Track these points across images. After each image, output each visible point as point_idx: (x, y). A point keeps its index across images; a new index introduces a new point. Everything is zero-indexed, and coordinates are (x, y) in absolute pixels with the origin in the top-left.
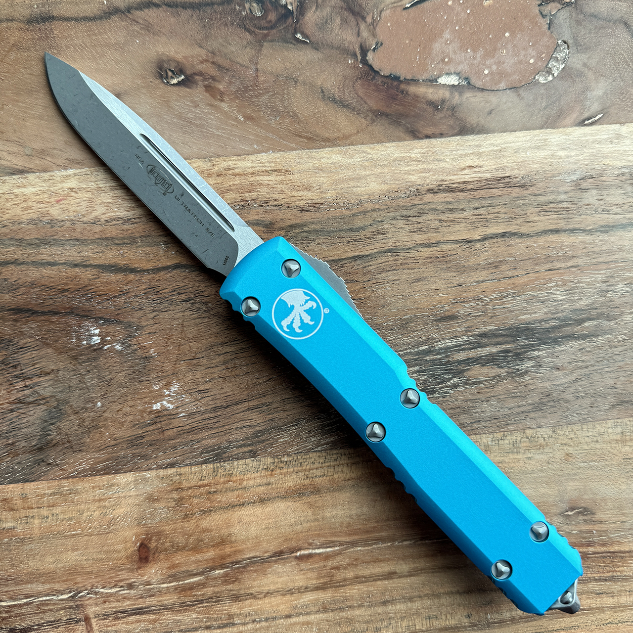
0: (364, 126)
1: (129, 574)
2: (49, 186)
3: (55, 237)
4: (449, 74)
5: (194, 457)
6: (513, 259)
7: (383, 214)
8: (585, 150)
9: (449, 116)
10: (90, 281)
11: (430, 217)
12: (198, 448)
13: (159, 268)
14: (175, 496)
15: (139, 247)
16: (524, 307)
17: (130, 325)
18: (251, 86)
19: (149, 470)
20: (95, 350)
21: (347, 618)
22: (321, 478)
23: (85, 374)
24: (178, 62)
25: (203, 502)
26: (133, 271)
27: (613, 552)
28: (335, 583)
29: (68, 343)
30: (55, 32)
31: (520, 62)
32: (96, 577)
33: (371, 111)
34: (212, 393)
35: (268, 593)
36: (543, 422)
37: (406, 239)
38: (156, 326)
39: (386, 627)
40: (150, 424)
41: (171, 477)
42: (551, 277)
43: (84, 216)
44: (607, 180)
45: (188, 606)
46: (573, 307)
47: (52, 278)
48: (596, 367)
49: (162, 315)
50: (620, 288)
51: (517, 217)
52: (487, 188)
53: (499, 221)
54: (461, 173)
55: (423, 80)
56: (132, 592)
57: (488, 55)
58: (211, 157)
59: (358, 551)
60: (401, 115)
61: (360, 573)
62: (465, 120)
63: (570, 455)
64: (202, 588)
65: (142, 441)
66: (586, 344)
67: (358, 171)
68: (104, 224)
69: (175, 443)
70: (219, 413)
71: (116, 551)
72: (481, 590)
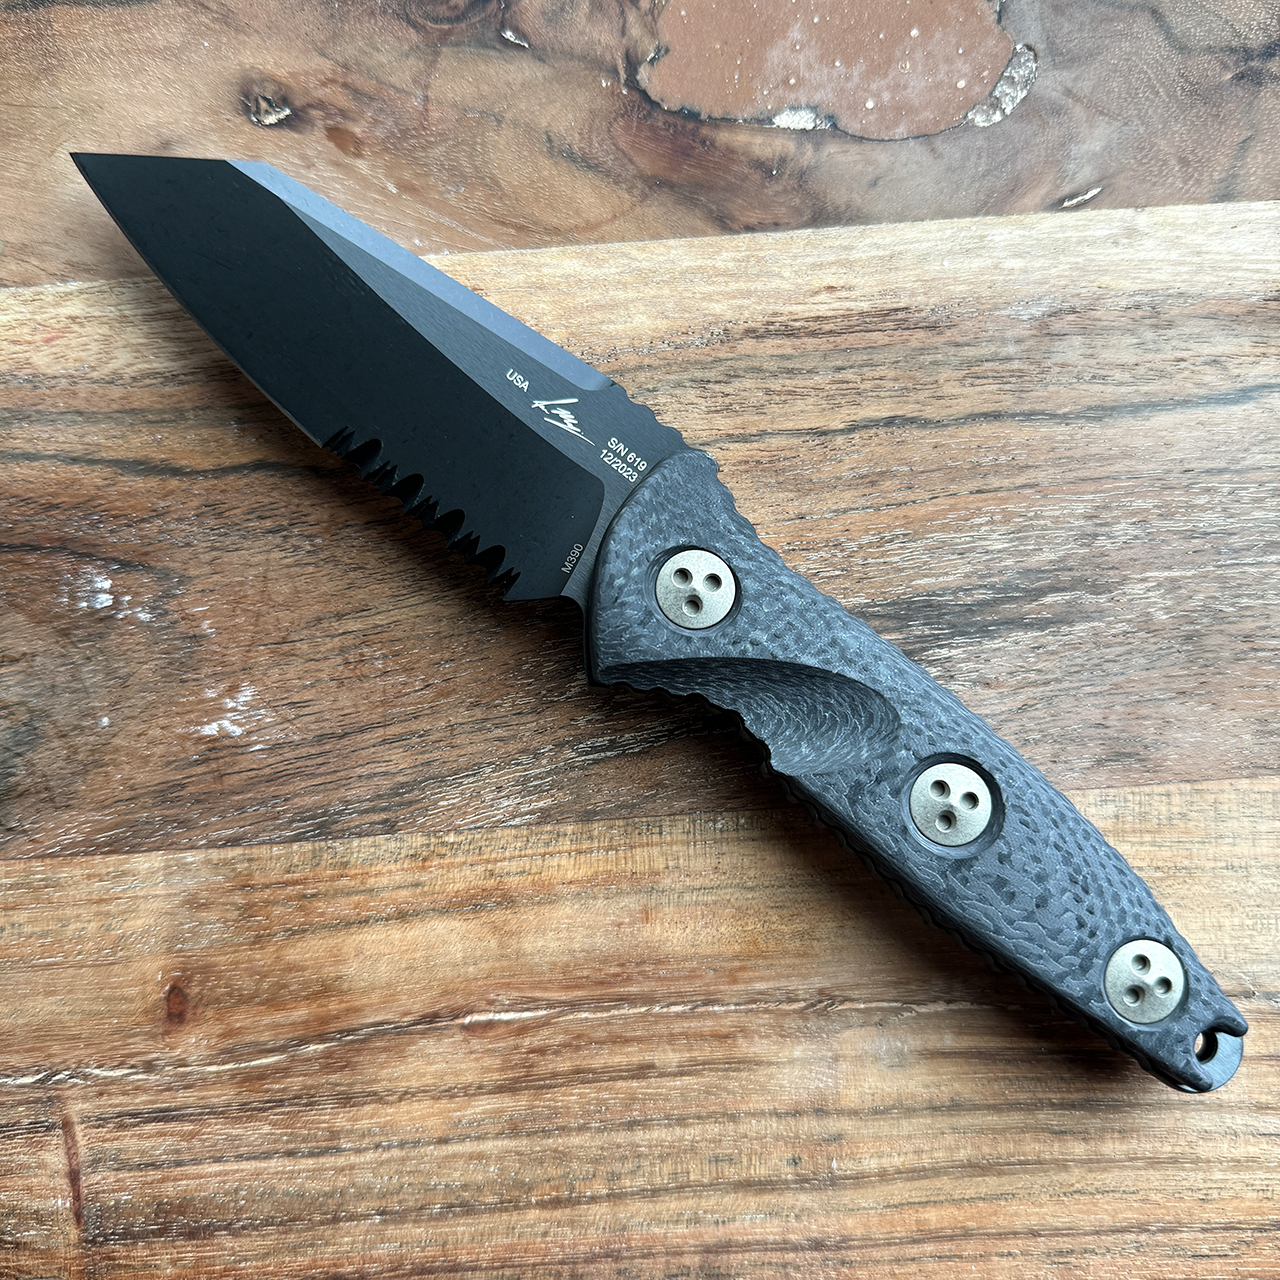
0: (627, 206)
1: (149, 1043)
2: (33, 313)
3: (40, 407)
4: (794, 108)
5: (278, 828)
6: (907, 469)
7: (658, 375)
8: (1061, 257)
9: (794, 189)
10: (99, 489)
11: (748, 383)
12: (285, 812)
13: (227, 467)
14: (239, 899)
15: (191, 427)
16: (925, 563)
17: (166, 574)
18: (414, 129)
19: (192, 848)
20: (101, 620)
21: (556, 1151)
22: (517, 878)
23: (82, 664)
24: (279, 84)
25: (290, 913)
26: (177, 472)
28: (534, 1080)
29: (55, 604)
30: (55, 26)
31: (938, 86)
32: (87, 1046)
33: (640, 177)
34: (316, 709)
35: (406, 1093)
38: (216, 577)
39: (633, 1172)
40: (197, 763)
41: (233, 864)
42: (980, 505)
43: (93, 368)
44: (1104, 318)
45: (254, 1109)
46: (1023, 564)
47: (31, 482)
48: (1066, 685)
49: (227, 558)
50: (1123, 529)
51: (918, 386)
52: (862, 331)
53: (882, 394)
54: (811, 300)
55: (745, 120)
56: (153, 1077)
57: (876, 70)
59: (581, 1020)
60: (701, 187)
61: (585, 1064)
62: (825, 197)
64: (283, 1077)
65: (182, 793)
66: (1046, 637)
67: (611, 293)
68: (129, 384)
69: (243, 800)
70: (327, 747)
71: (125, 999)
72: (820, 1112)
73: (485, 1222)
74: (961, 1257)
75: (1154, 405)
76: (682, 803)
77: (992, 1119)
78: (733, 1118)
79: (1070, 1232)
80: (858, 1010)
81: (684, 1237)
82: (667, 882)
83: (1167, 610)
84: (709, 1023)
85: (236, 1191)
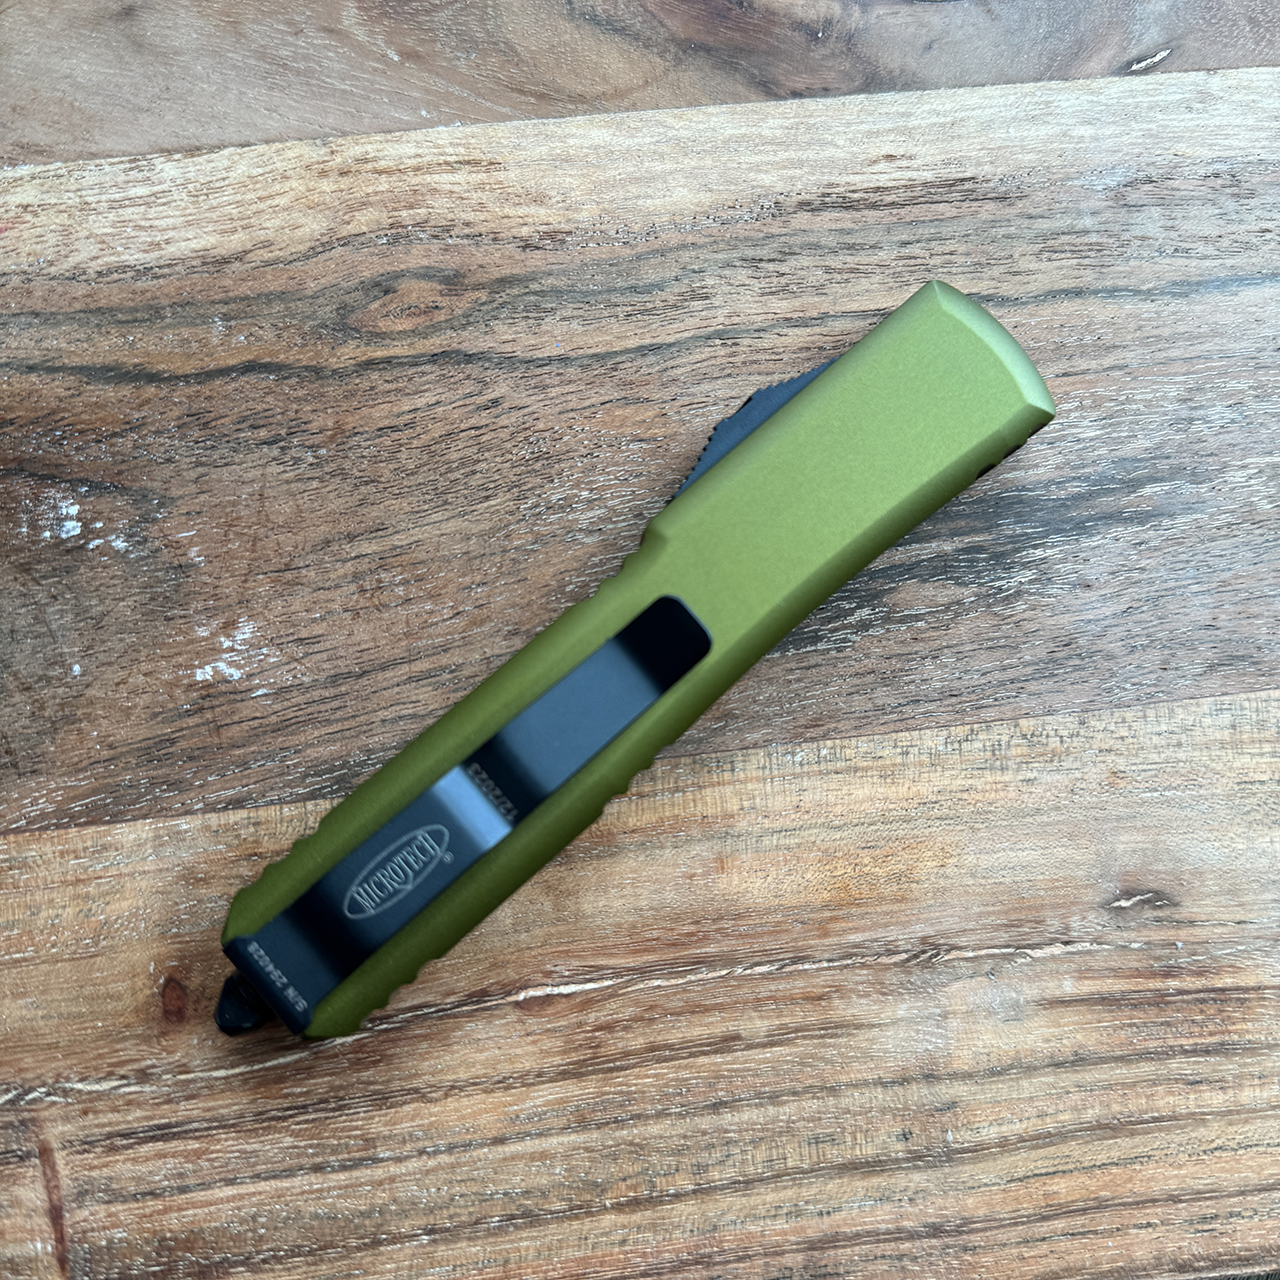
0: (659, 71)
1: (141, 1048)
5: (288, 784)
7: (704, 254)
8: (1133, 123)
9: (842, 52)
10: (61, 401)
11: (805, 261)
12: (295, 766)
13: (211, 371)
14: (244, 870)
15: (168, 326)
17: (144, 496)
19: (187, 813)
20: (68, 551)
21: (631, 1144)
23: (47, 604)
26: (153, 378)
27: (1223, 990)
28: (603, 1063)
29: (11, 536)
32: (65, 1057)
33: (672, 41)
34: (328, 645)
35: (453, 1087)
36: (1057, 701)
37: (755, 308)
38: (202, 498)
39: (721, 1162)
41: (236, 830)
42: (1068, 389)
43: (51, 264)
44: (1183, 187)
45: (273, 1119)
46: (1118, 453)
48: (1172, 584)
49: (216, 474)
50: (1218, 412)
51: (992, 262)
52: (926, 202)
53: (954, 270)
54: (870, 169)
56: (147, 1088)
58: (327, 135)
59: (653, 988)
60: (740, 50)
61: (660, 1039)
62: (877, 61)
63: (1122, 775)
64: (306, 1079)
65: (171, 750)
66: (1145, 532)
67: (647, 164)
68: (94, 280)
69: (245, 755)
70: (343, 689)
71: (111, 997)
72: (930, 1078)
73: (553, 1232)
74: (1095, 1232)
75: (1242, 280)
76: (755, 735)
77: (1121, 1072)
78: (833, 1091)
79: (1213, 1194)
80: (966, 959)
81: (784, 1233)
82: (742, 825)
83: (1271, 498)
84: (800, 983)
85: (254, 1218)
